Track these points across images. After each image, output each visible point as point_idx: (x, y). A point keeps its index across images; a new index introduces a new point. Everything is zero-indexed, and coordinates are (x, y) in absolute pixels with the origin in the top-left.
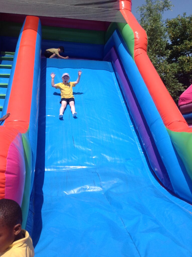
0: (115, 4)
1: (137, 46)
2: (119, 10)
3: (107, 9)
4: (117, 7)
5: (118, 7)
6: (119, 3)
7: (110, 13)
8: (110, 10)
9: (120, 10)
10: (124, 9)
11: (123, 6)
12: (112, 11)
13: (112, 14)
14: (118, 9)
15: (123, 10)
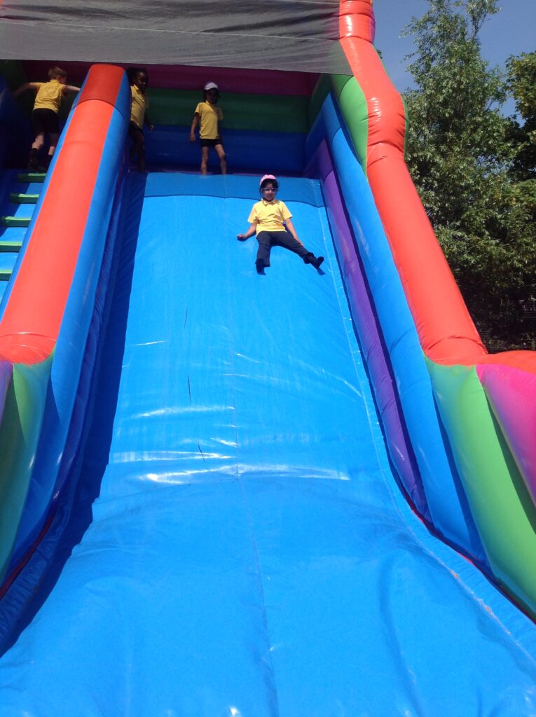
0: (326, 23)
1: (376, 137)
2: (337, 39)
3: (303, 38)
4: (333, 31)
5: (334, 33)
6: (338, 20)
7: (312, 48)
8: (313, 42)
9: (340, 40)
10: (351, 37)
11: (350, 28)
12: (317, 42)
13: (316, 51)
14: (335, 36)
15: (350, 40)
